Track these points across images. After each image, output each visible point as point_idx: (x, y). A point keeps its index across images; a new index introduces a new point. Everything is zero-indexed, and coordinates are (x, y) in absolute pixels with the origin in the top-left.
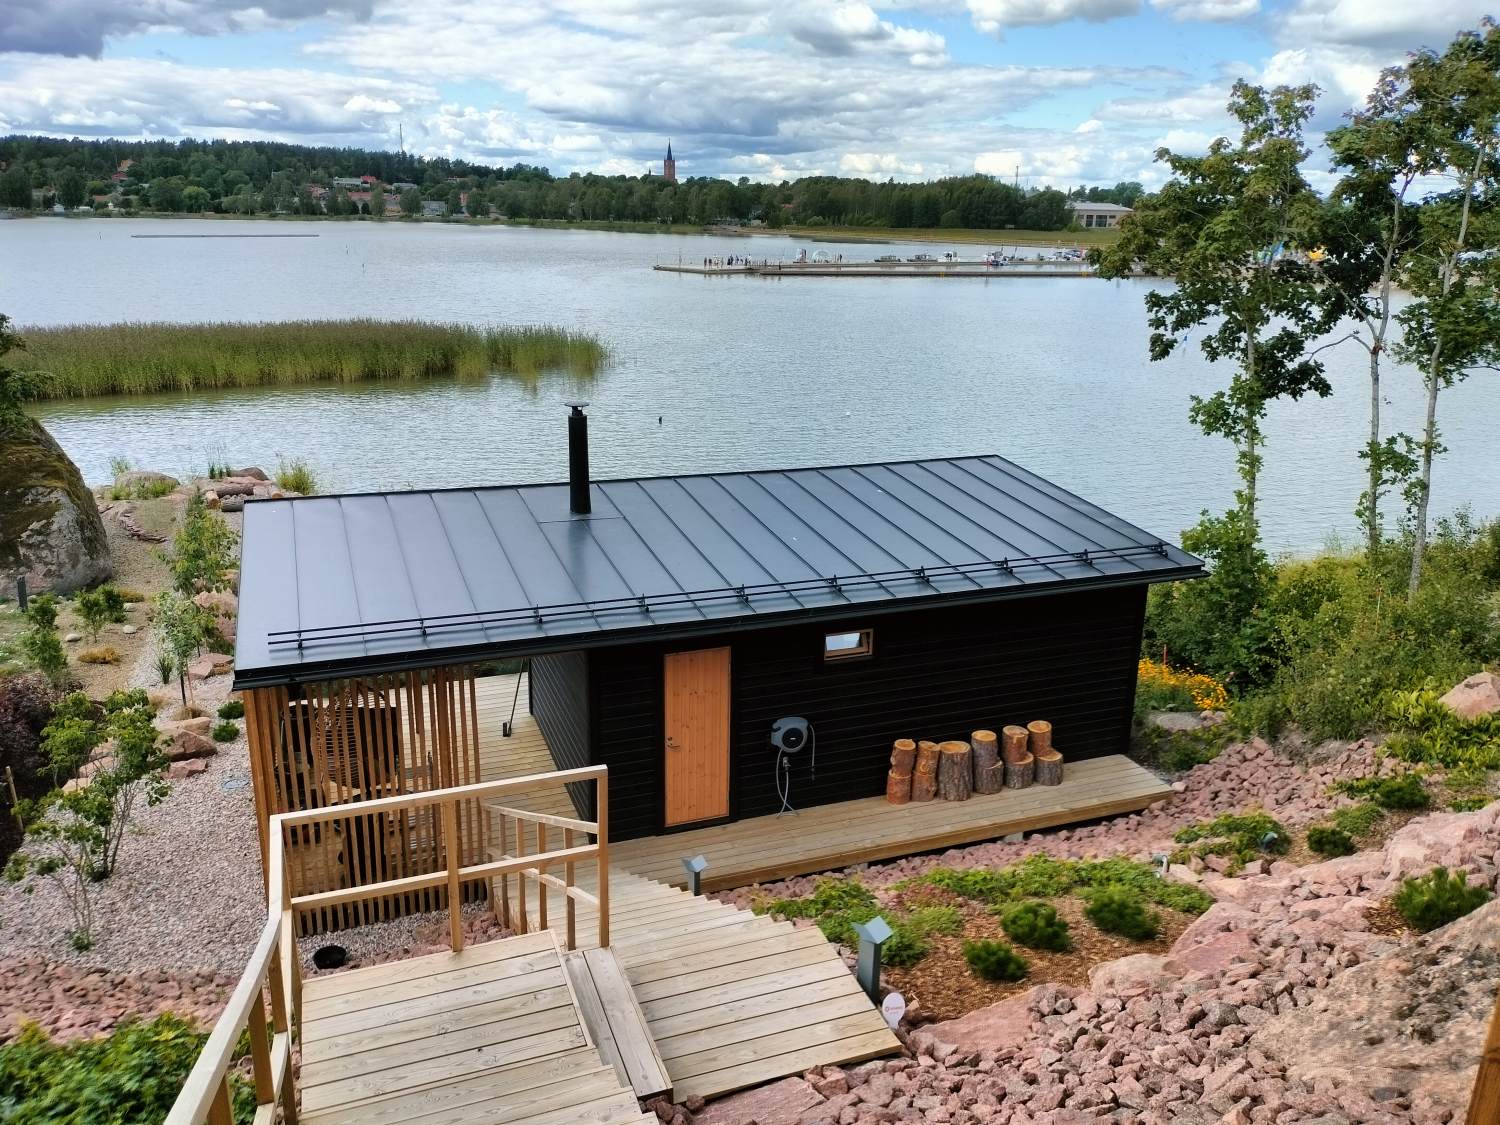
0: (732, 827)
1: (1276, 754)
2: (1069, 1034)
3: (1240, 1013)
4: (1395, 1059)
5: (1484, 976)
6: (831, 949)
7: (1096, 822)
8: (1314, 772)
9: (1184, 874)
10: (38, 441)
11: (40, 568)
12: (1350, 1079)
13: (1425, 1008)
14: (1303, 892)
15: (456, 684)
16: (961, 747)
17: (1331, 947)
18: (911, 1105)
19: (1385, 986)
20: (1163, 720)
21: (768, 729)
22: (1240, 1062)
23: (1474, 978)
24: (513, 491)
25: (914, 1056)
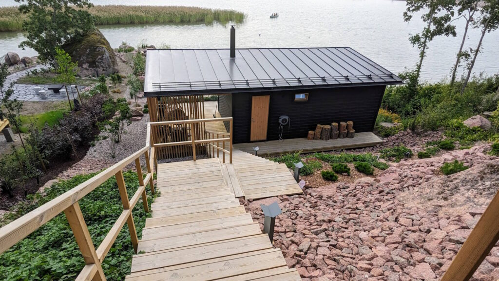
0: (267, 142)
1: (413, 134)
2: (347, 193)
3: (393, 191)
4: (436, 204)
5: (466, 186)
6: (288, 169)
7: (361, 148)
8: (423, 139)
9: (383, 161)
10: (99, 34)
11: (102, 69)
12: (422, 208)
13: (447, 192)
14: (416, 165)
15: (199, 103)
16: (328, 127)
17: (421, 178)
18: (304, 205)
19: (436, 186)
20: (384, 124)
21: (278, 118)
22: (392, 202)
23: (463, 186)
24: (215, 50)
25: (306, 195)
